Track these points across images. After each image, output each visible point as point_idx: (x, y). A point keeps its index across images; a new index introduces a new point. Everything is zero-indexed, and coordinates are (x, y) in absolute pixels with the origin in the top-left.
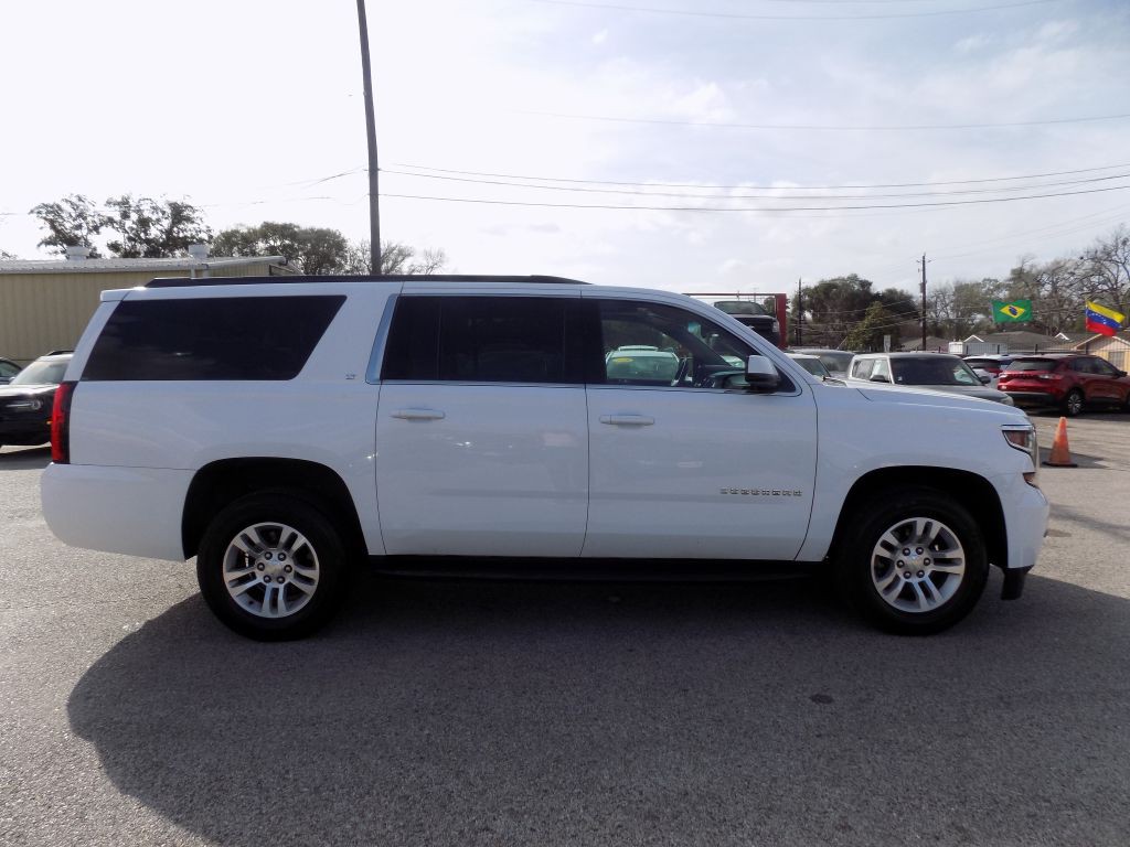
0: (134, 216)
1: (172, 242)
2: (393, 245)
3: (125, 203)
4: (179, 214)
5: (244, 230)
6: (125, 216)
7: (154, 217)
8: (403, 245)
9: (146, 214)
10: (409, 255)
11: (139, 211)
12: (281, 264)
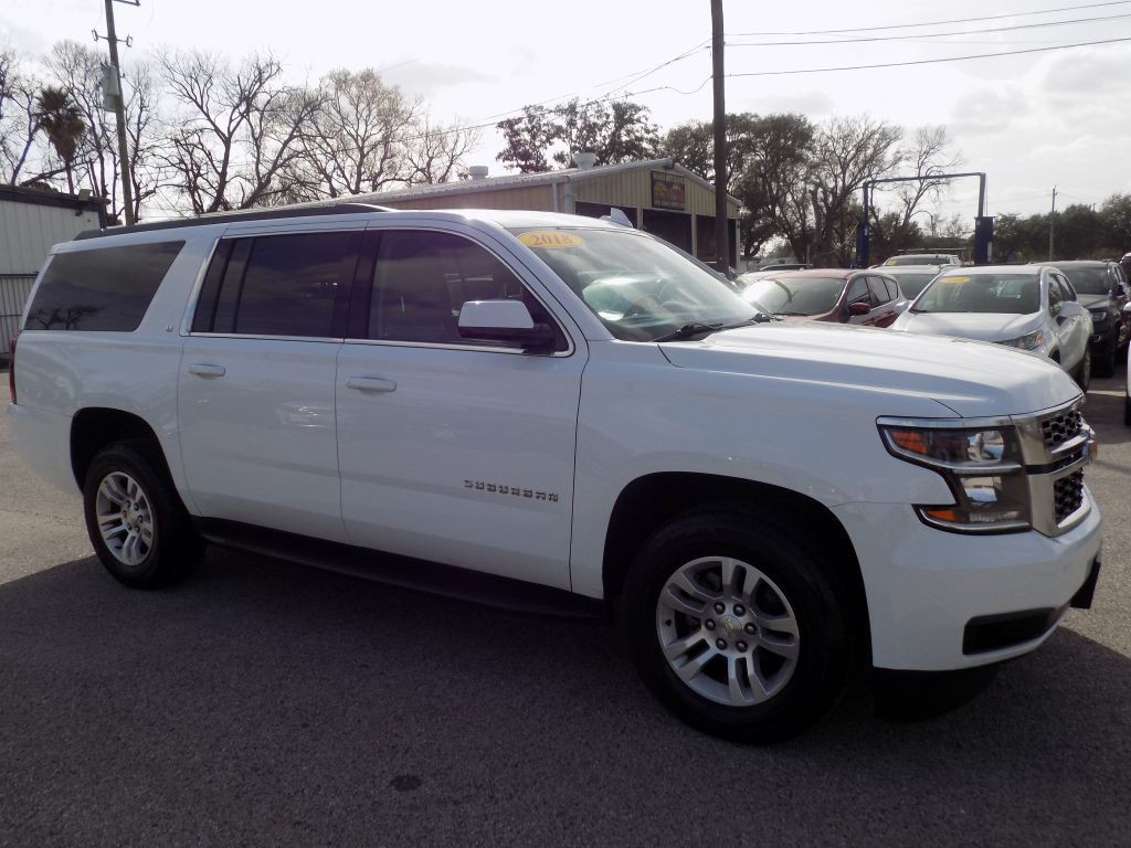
0: (580, 123)
1: (616, 148)
2: (875, 127)
3: (572, 110)
4: (624, 115)
5: (695, 127)
6: (572, 124)
7: (600, 122)
8: (889, 125)
9: (593, 120)
10: (896, 138)
11: (585, 118)
12: (667, 167)
